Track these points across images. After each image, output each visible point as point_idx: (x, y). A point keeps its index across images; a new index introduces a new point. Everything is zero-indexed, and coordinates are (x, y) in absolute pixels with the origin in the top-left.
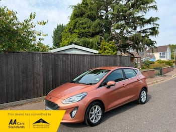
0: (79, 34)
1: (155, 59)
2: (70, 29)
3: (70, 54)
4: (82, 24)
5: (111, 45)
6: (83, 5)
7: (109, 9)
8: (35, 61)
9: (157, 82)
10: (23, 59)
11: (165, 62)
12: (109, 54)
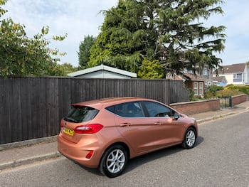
0: (113, 50)
1: (226, 82)
2: (101, 43)
3: (96, 79)
4: (118, 35)
5: (155, 65)
6: (119, 9)
7: (154, 15)
8: (49, 89)
9: (221, 117)
10: (33, 86)
11: (239, 88)
12: (153, 78)
